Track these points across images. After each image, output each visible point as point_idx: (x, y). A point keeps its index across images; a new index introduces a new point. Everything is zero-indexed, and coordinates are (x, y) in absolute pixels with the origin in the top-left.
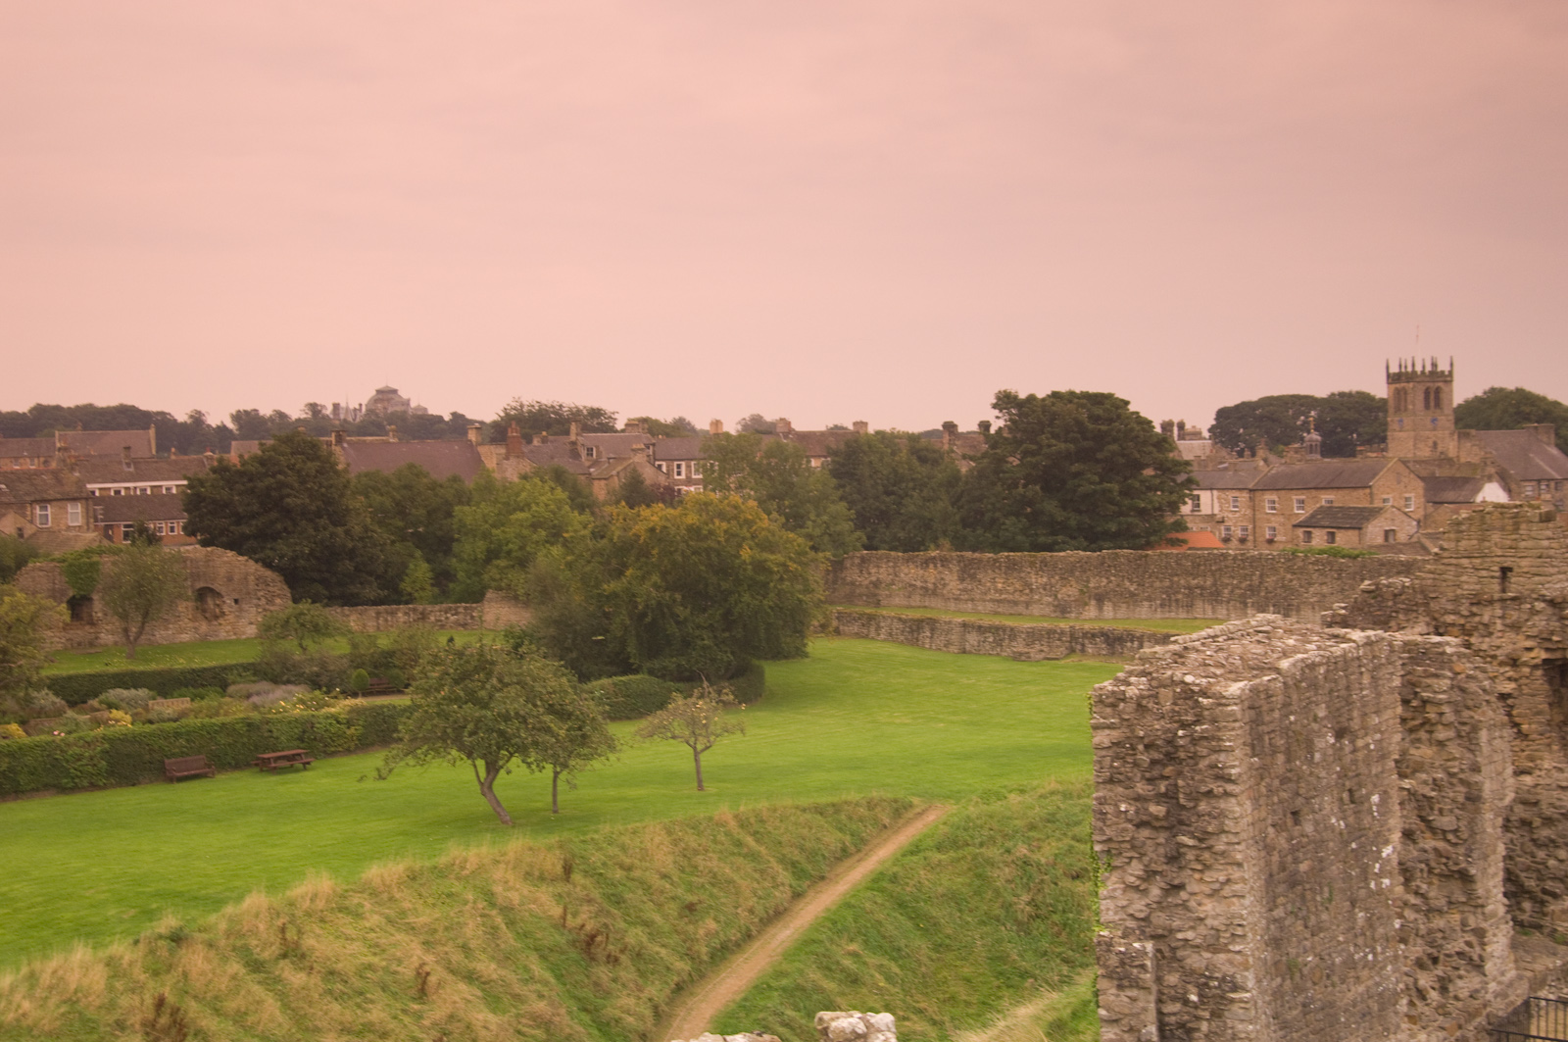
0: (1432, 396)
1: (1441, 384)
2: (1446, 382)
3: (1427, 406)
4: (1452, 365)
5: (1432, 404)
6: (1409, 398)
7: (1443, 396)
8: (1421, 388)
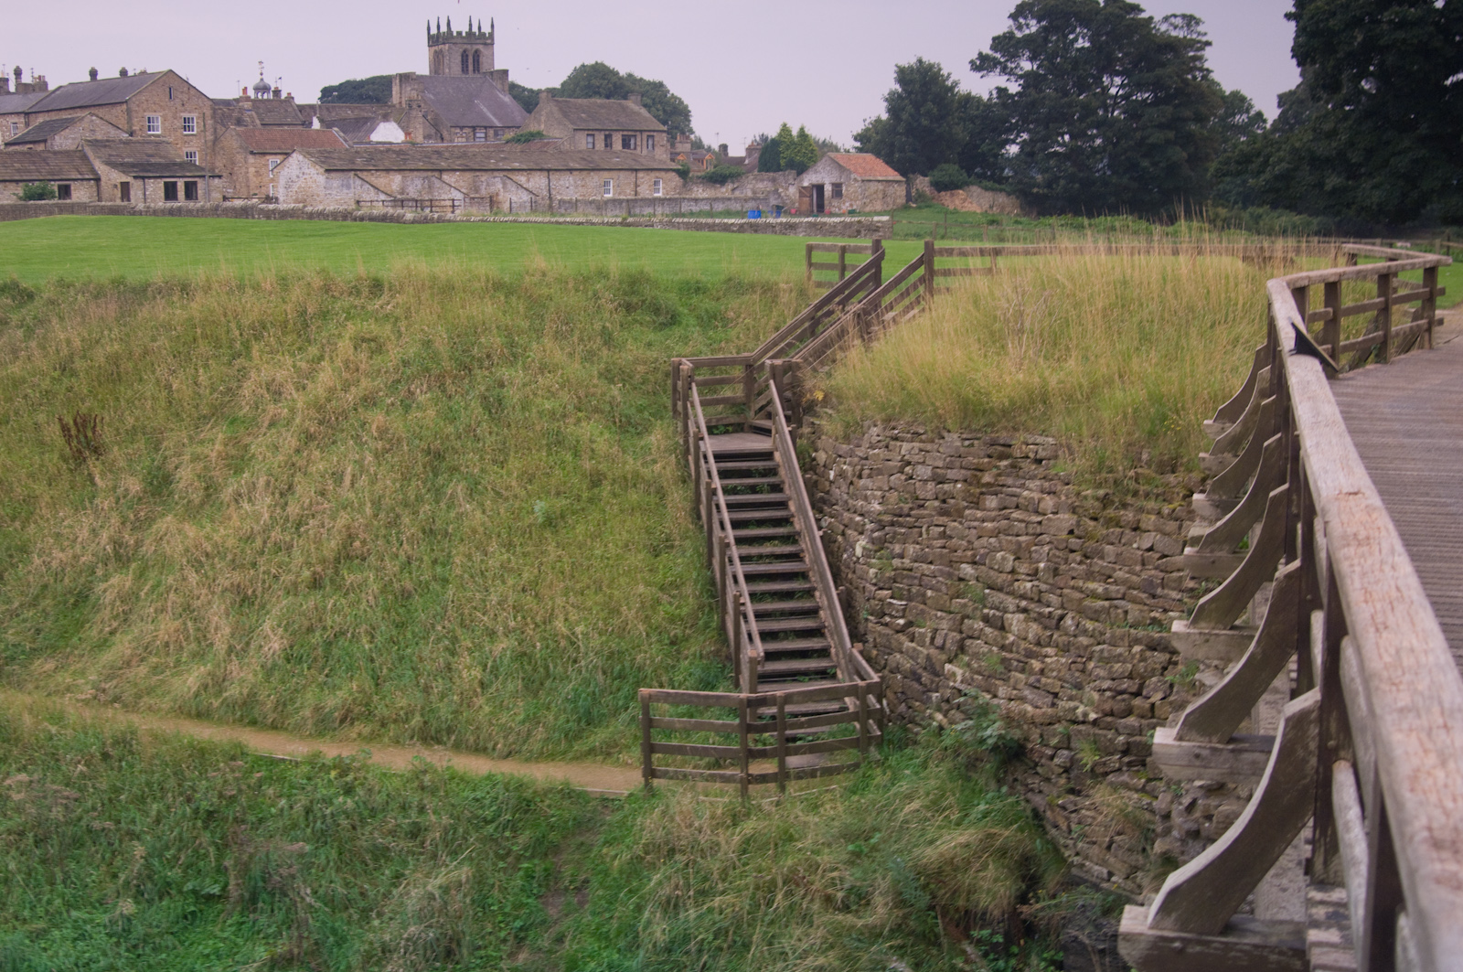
0: (471, 60)
1: (481, 47)
2: (485, 44)
3: (465, 69)
4: (492, 26)
5: (471, 68)
6: (446, 61)
7: (483, 59)
8: (457, 51)
